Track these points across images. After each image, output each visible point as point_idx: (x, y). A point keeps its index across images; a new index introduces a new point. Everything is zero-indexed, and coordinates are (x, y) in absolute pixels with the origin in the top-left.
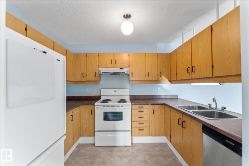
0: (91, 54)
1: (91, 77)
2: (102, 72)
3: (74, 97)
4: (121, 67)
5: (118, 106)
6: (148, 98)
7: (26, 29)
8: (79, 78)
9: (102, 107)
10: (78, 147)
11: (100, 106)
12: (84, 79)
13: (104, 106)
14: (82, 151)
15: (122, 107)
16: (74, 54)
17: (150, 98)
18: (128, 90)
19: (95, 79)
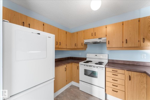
0: (80, 31)
1: (79, 46)
2: (85, 42)
3: (73, 57)
4: (100, 38)
5: (94, 67)
6: (128, 63)
7: (44, 25)
8: (73, 47)
9: (83, 66)
10: (71, 86)
11: (83, 64)
12: (76, 48)
13: (84, 65)
14: (71, 90)
15: (97, 68)
16: (71, 33)
17: (131, 64)
18: (107, 55)
19: (82, 47)
